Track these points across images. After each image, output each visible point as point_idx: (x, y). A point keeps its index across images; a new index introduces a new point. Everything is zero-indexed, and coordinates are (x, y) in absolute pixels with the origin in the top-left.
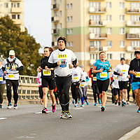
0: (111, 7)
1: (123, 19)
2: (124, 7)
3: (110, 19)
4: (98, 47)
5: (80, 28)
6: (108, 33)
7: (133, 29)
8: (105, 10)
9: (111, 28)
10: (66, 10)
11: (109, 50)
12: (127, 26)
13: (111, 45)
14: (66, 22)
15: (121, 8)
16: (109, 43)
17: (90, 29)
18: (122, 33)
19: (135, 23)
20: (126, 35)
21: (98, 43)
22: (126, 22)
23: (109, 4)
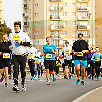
0: (66, 6)
1: (75, 15)
2: (75, 6)
3: (66, 15)
4: (57, 36)
5: (44, 21)
6: (64, 26)
7: (82, 22)
8: (62, 9)
9: (66, 22)
10: (33, 8)
11: (65, 37)
12: (78, 20)
13: (66, 34)
14: (34, 17)
15: (74, 7)
16: (65, 32)
17: (51, 22)
18: (74, 26)
19: (84, 18)
20: (77, 26)
21: (57, 32)
22: (77, 17)
23: (65, 4)
